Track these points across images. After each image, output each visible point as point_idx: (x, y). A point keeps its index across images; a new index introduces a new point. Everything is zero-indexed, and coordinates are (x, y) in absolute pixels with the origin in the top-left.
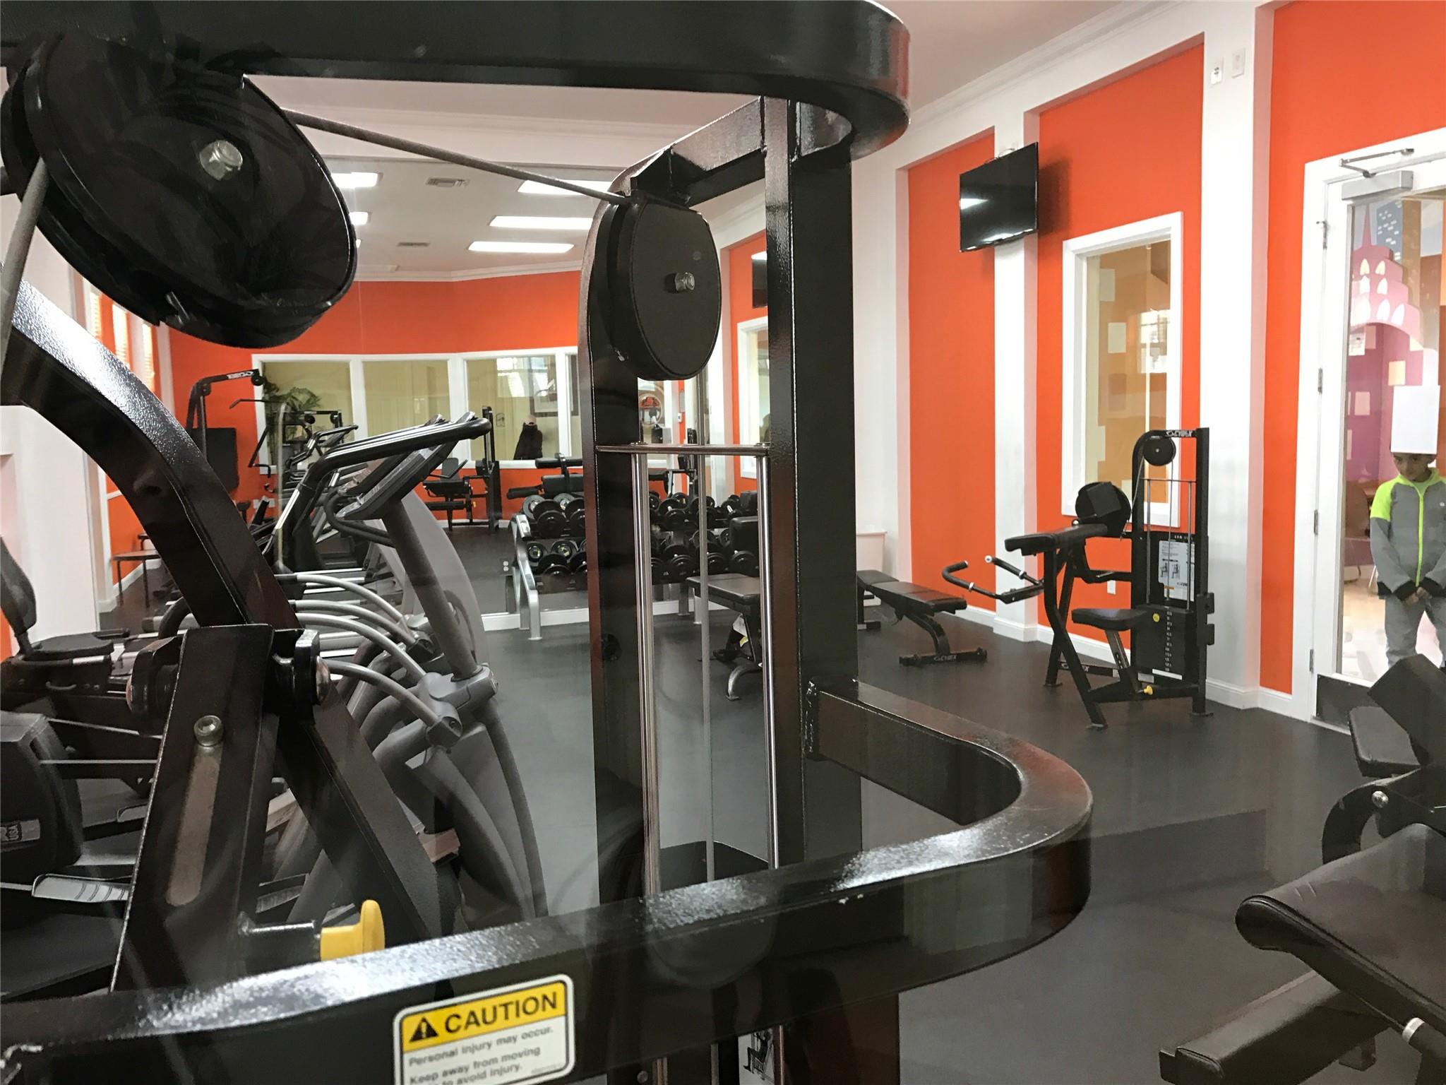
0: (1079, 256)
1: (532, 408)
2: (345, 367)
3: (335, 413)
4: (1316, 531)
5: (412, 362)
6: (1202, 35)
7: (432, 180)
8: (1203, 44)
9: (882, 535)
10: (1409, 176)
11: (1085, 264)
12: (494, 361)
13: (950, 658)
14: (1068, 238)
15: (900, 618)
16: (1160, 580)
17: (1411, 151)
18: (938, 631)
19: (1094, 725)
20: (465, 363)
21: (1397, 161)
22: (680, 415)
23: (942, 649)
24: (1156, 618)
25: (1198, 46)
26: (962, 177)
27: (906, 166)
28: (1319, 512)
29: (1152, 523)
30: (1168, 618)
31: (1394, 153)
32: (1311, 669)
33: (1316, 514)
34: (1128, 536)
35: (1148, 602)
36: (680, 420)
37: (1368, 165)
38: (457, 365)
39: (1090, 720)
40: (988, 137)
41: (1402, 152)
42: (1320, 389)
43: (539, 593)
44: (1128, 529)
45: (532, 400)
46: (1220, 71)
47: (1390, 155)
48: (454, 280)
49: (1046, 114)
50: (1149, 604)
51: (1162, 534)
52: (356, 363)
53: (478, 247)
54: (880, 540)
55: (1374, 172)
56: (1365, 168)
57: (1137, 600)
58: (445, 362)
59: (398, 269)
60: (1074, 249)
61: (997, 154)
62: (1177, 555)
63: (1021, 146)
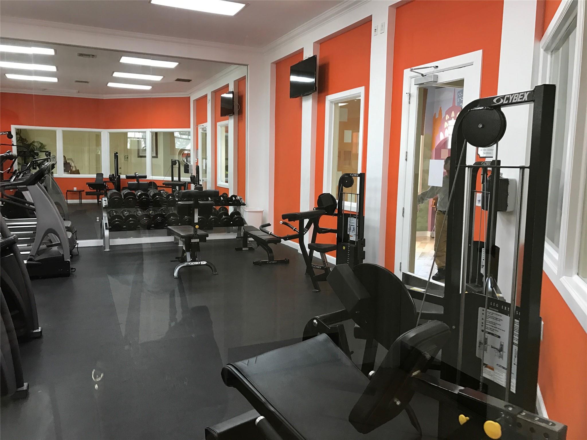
0: (331, 102)
1: (138, 154)
2: (55, 132)
3: (47, 152)
4: (403, 216)
5: (89, 132)
6: (371, 16)
7: (80, 54)
8: (372, 20)
9: (262, 212)
10: (437, 77)
11: (334, 106)
12: (126, 134)
13: (274, 262)
14: (328, 95)
15: (258, 246)
16: (348, 233)
17: (437, 67)
18: (270, 251)
19: (315, 290)
20: (109, 134)
21: (432, 71)
22: (196, 159)
23: (271, 258)
24: (344, 248)
25: (370, 21)
26: (291, 67)
27: (274, 62)
28: (405, 208)
29: (345, 209)
30: (348, 248)
31: (431, 67)
32: (400, 270)
33: (404, 209)
34: (336, 215)
35: (342, 241)
36: (196, 162)
37: (423, 71)
38: (105, 134)
39: (314, 288)
40: (301, 52)
41: (434, 67)
42: (406, 160)
43: (110, 231)
44: (336, 212)
45: (139, 150)
46: (377, 30)
47: (429, 68)
48: (105, 98)
49: (322, 43)
50: (343, 242)
51: (348, 215)
52: (59, 131)
53: (110, 85)
54: (260, 214)
55: (425, 74)
56: (422, 73)
57: (339, 239)
58: (100, 133)
59: (79, 92)
60: (330, 99)
61: (304, 59)
62: (353, 222)
63: (312, 56)
